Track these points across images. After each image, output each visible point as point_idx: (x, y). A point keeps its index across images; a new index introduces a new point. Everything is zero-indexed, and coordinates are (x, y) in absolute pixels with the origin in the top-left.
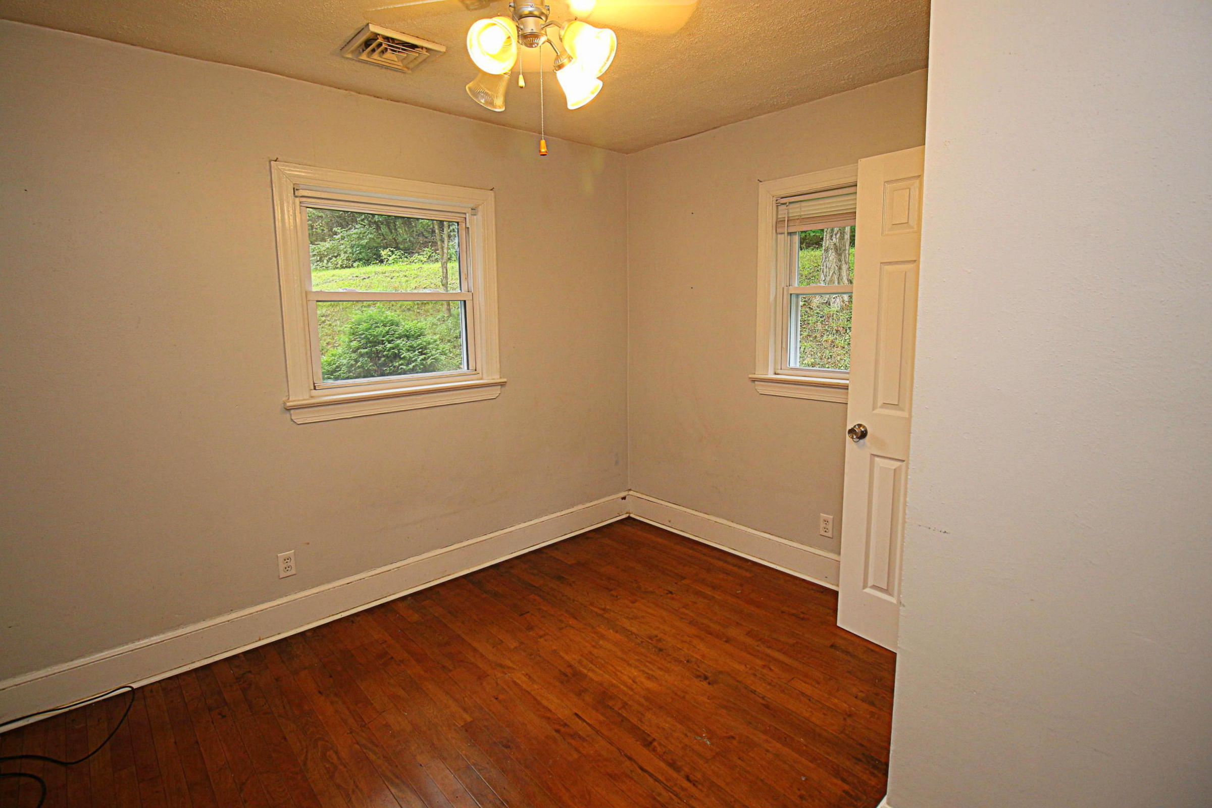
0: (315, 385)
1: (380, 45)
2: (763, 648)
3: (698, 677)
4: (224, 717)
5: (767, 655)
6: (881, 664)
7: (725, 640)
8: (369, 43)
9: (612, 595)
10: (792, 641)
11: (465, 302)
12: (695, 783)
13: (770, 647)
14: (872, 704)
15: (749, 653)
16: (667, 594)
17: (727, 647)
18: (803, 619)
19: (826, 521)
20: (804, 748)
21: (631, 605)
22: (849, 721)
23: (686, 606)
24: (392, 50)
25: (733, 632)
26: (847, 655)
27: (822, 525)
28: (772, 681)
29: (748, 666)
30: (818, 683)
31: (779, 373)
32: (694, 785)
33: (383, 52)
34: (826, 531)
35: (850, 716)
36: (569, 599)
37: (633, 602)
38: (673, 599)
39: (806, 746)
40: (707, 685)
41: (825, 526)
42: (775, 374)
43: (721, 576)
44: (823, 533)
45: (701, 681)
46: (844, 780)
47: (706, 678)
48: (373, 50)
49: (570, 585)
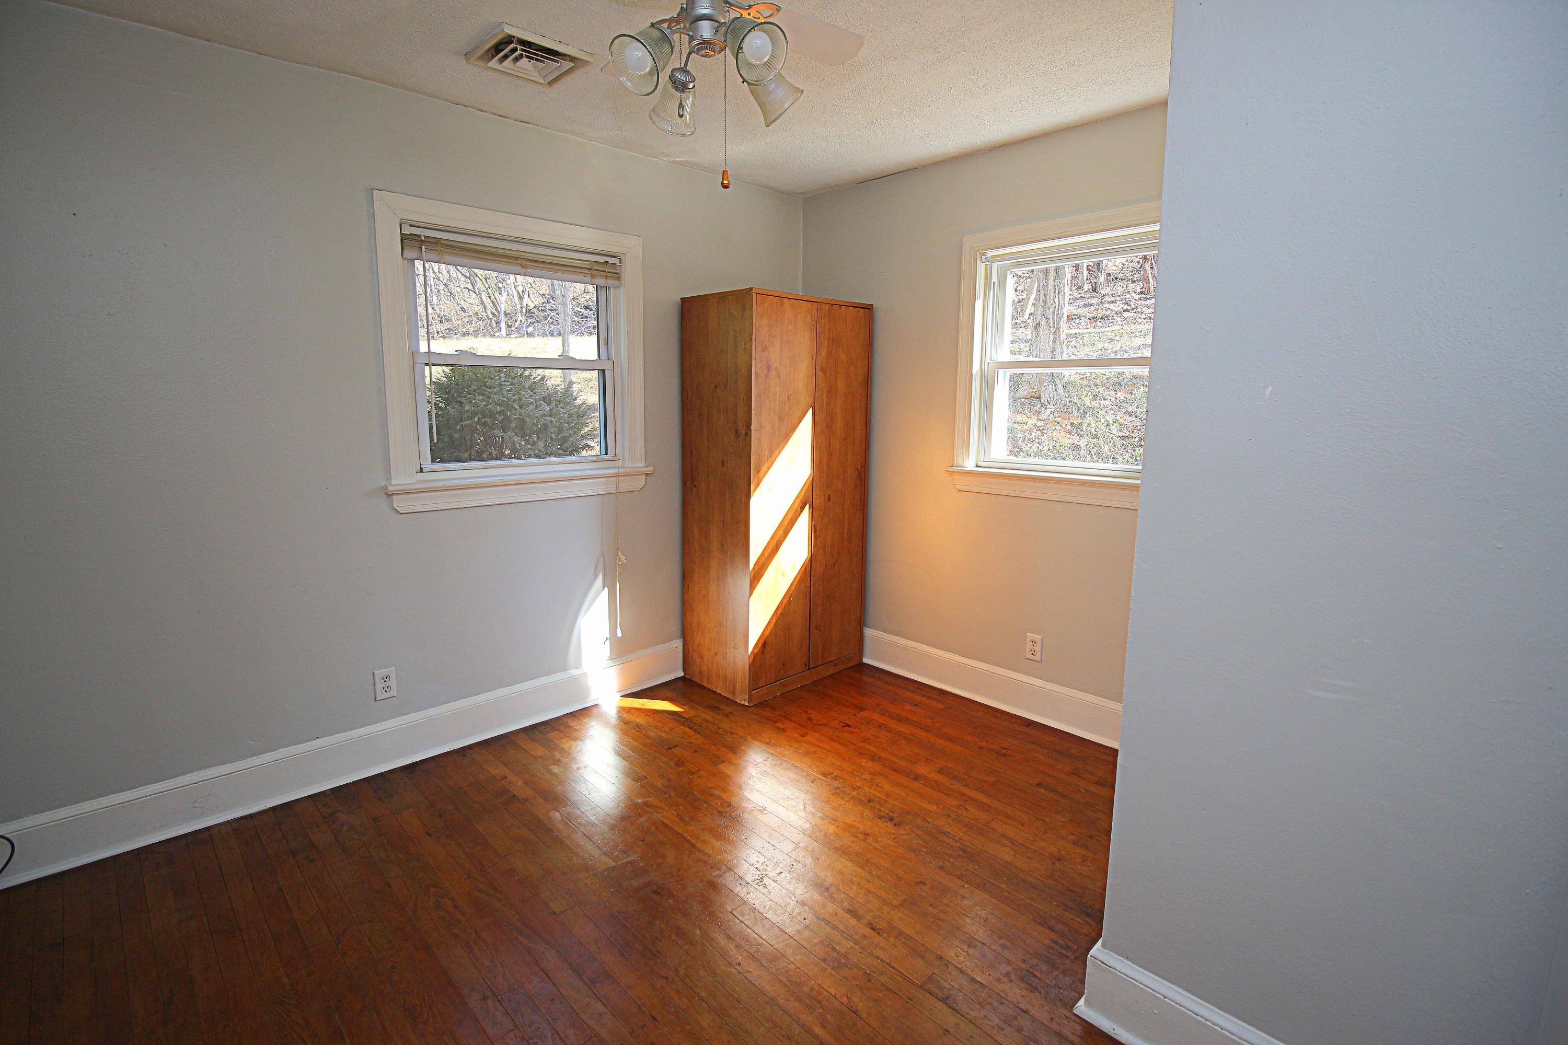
0: (422, 466)
1: (514, 50)
2: (957, 786)
3: (881, 817)
4: (313, 860)
5: (963, 795)
6: (1095, 804)
7: (912, 777)
8: (499, 48)
9: (778, 728)
10: (991, 779)
11: (604, 371)
12: (880, 932)
13: (966, 786)
14: (1085, 847)
15: (941, 792)
16: (843, 726)
17: (917, 785)
18: (1004, 755)
19: (1033, 642)
20: (1007, 894)
21: (801, 738)
22: (1058, 865)
23: (865, 740)
24: (527, 57)
25: (922, 769)
26: (1056, 794)
27: (1029, 646)
28: (968, 822)
29: (939, 806)
30: (1023, 825)
31: (981, 465)
32: (878, 933)
33: (517, 59)
34: (1033, 654)
35: (1059, 860)
36: (727, 732)
37: (803, 736)
38: (851, 733)
39: (1008, 892)
40: (893, 827)
41: (1032, 647)
42: (977, 466)
43: (908, 707)
44: (1029, 656)
45: (884, 822)
46: (1052, 929)
47: (891, 819)
48: (506, 57)
49: (727, 716)
